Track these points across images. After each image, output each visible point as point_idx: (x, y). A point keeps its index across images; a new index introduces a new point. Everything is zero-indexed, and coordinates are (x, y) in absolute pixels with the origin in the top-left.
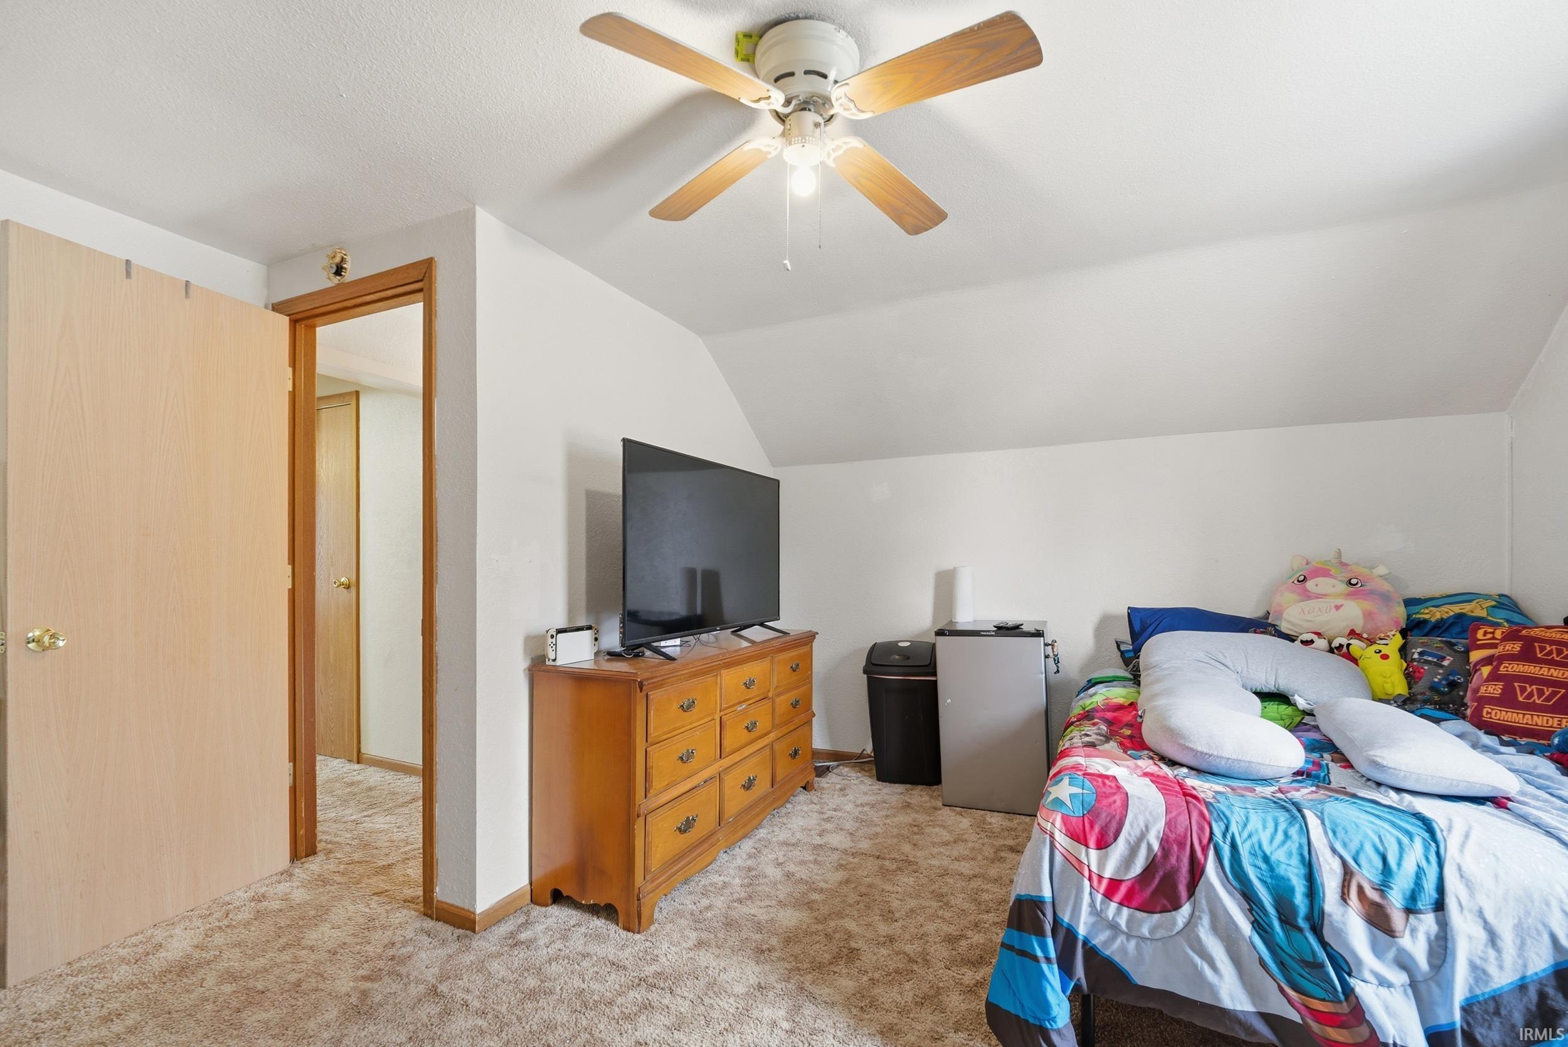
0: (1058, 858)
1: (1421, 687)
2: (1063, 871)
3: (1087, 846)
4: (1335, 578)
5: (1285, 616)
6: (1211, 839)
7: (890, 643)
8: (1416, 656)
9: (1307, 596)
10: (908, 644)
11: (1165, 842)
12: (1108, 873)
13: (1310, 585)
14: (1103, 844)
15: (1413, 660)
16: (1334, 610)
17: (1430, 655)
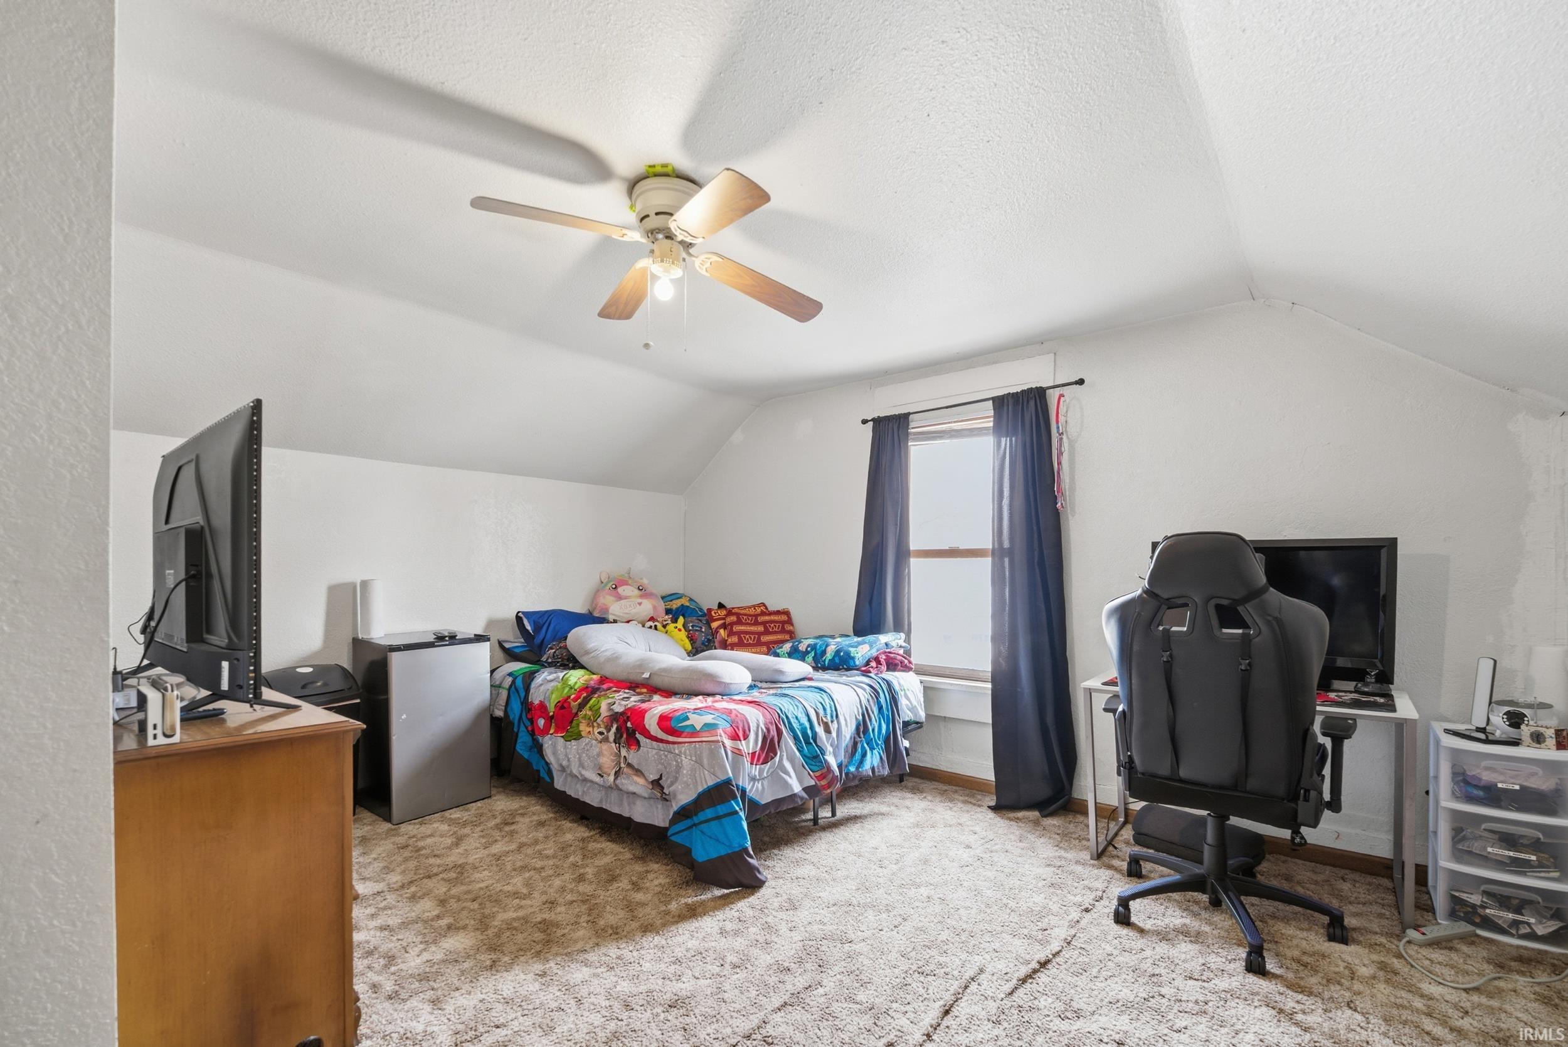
0: (729, 753)
1: (698, 644)
2: (733, 759)
3: (740, 740)
4: (632, 586)
5: (610, 611)
6: (779, 717)
7: (284, 671)
8: (690, 628)
9: (620, 598)
10: (311, 670)
11: (766, 724)
12: (750, 752)
13: (620, 590)
14: (746, 737)
15: (690, 630)
16: (638, 606)
17: (697, 626)
